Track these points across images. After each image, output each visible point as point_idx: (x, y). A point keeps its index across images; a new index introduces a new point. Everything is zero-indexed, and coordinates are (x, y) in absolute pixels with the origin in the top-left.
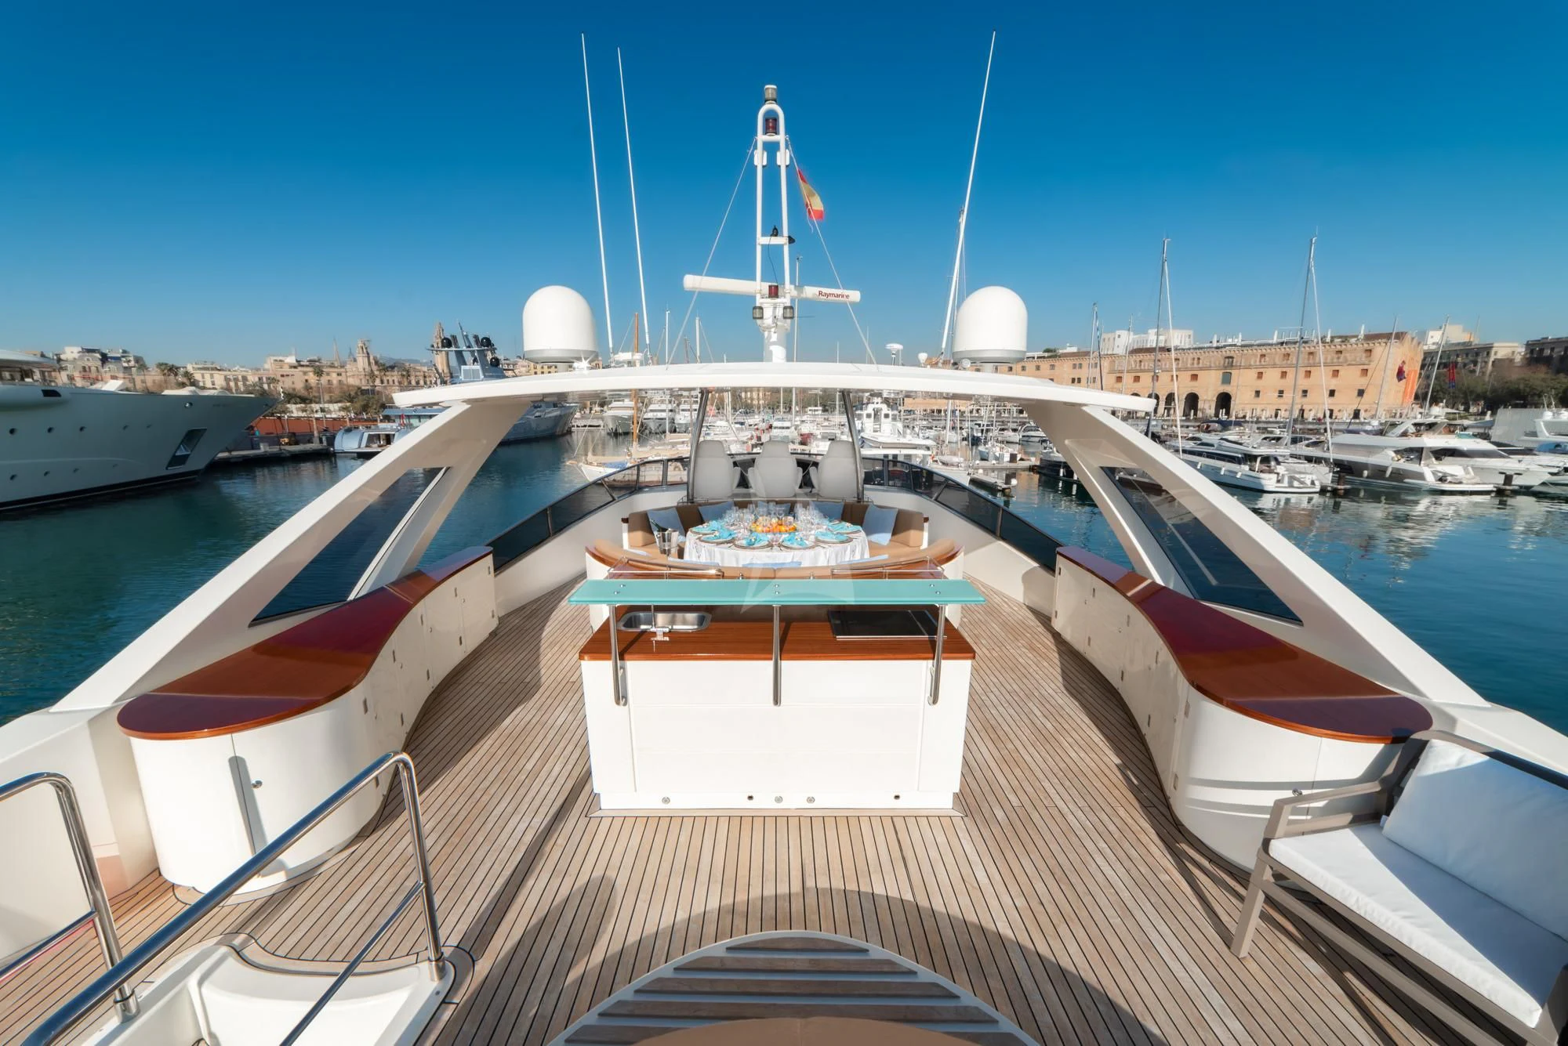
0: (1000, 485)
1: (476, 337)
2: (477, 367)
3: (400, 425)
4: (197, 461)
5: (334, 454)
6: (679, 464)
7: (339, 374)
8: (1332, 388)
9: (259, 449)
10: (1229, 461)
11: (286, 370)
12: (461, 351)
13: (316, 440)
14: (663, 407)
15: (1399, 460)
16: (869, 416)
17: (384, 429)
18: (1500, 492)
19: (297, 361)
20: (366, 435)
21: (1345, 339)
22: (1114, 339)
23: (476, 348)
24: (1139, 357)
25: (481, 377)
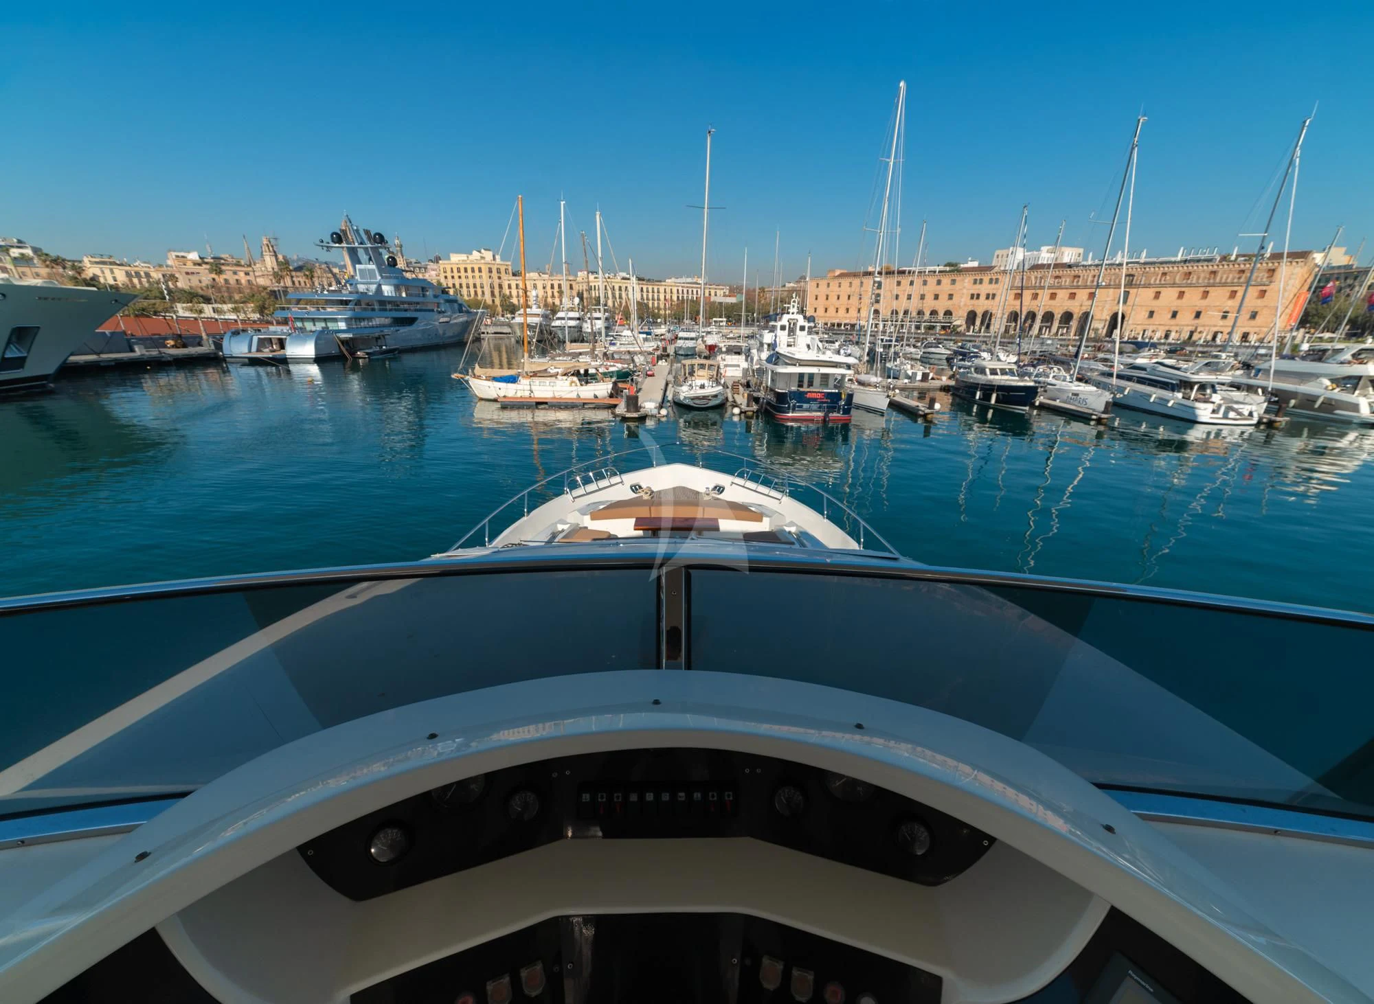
0: (923, 409)
1: (367, 232)
2: (374, 267)
3: (292, 329)
5: (224, 359)
6: (575, 379)
7: (247, 274)
8: (1225, 309)
9: (134, 351)
10: (1161, 388)
11: (190, 267)
12: (353, 248)
13: (204, 342)
14: (572, 314)
15: (1333, 389)
16: (783, 328)
17: (275, 333)
19: (200, 258)
20: (255, 339)
21: (1249, 258)
22: (1008, 255)
23: (369, 245)
24: (1039, 274)
25: (379, 278)
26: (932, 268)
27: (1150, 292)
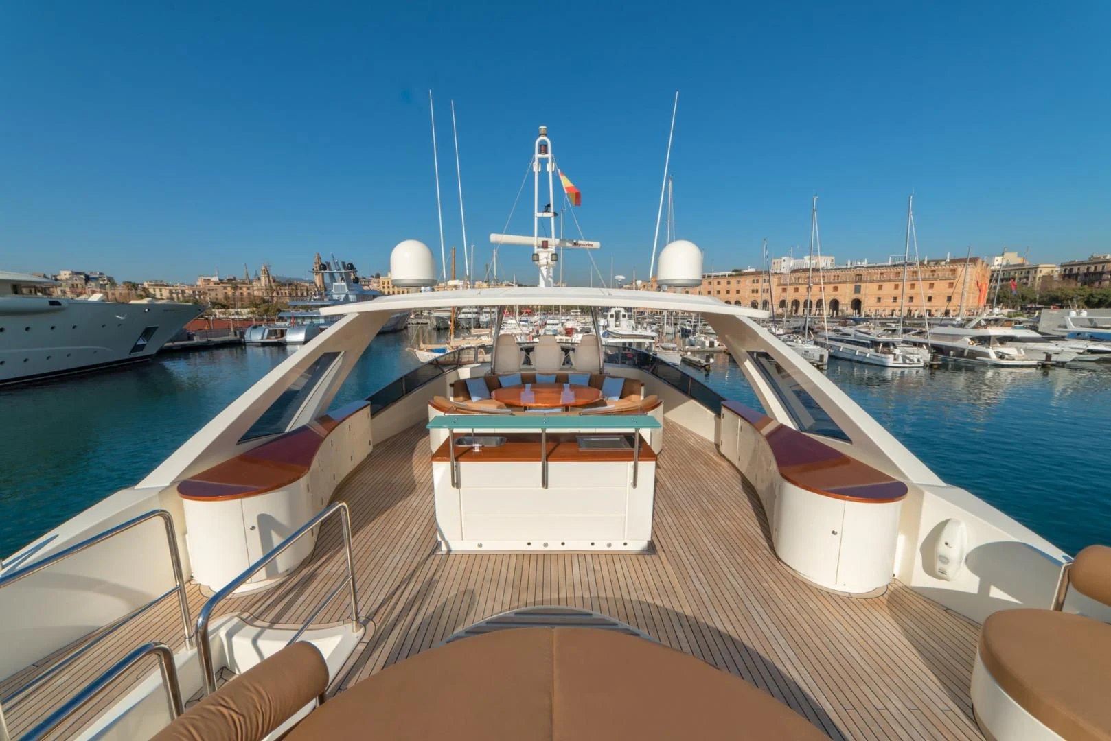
0: (702, 363)
1: (343, 263)
2: (344, 284)
3: (291, 323)
4: (151, 349)
5: (245, 344)
7: (248, 289)
8: (929, 295)
9: (193, 340)
10: (862, 346)
11: (212, 286)
12: (333, 273)
13: (232, 333)
15: (973, 344)
16: (612, 316)
17: (280, 327)
18: (1044, 366)
19: (220, 280)
20: (267, 331)
21: (937, 262)
22: (781, 262)
23: (343, 271)
24: (798, 275)
25: (347, 290)
26: (723, 273)
27: (875, 286)
